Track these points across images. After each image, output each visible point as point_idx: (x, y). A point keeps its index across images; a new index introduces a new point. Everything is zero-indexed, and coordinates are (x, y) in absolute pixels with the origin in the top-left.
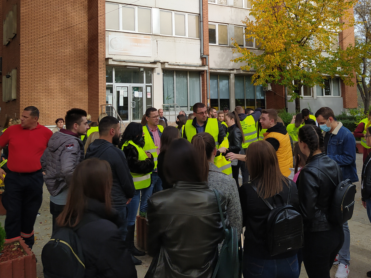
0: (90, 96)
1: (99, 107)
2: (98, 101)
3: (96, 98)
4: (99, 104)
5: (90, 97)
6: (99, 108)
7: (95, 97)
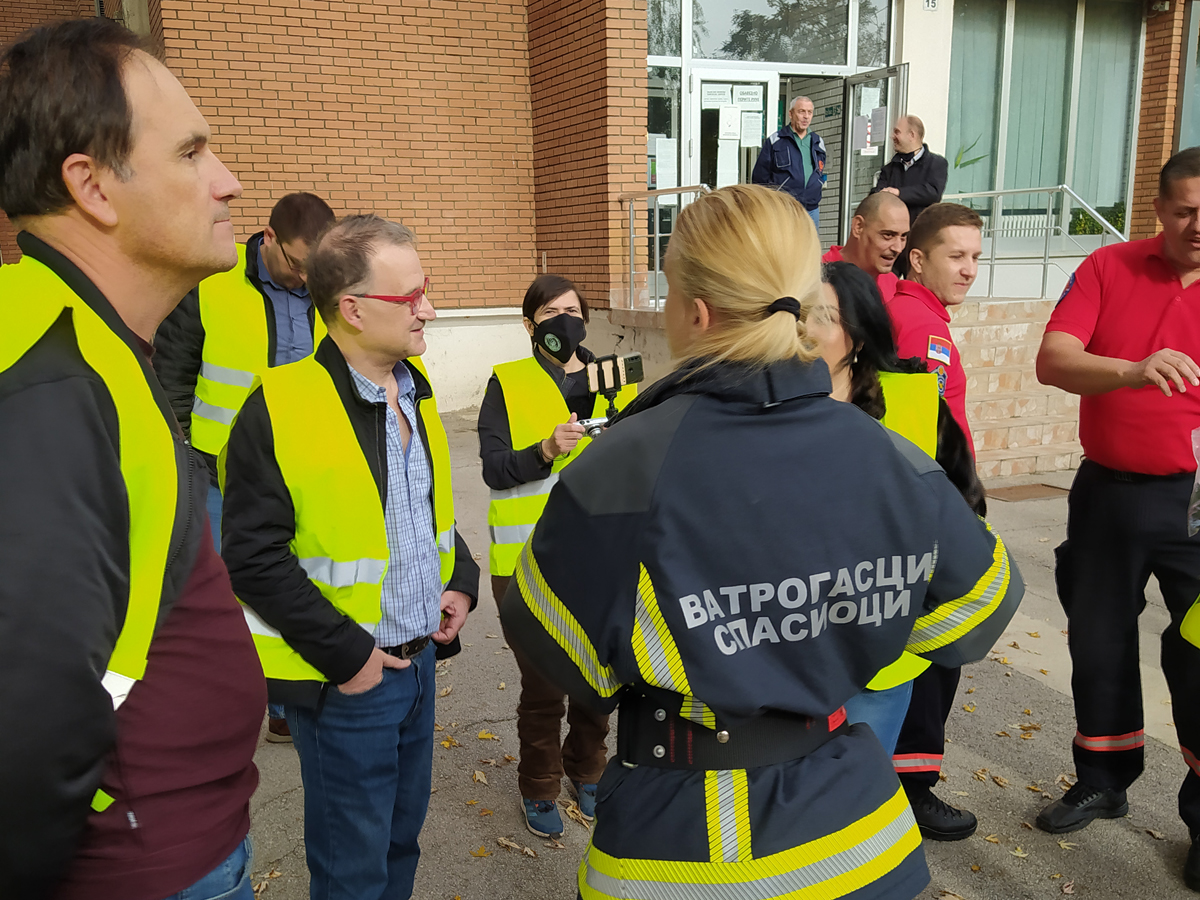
0: (545, 145)
1: (611, 206)
2: (600, 170)
3: (591, 153)
4: (610, 188)
5: (550, 153)
6: (611, 215)
7: (581, 146)
